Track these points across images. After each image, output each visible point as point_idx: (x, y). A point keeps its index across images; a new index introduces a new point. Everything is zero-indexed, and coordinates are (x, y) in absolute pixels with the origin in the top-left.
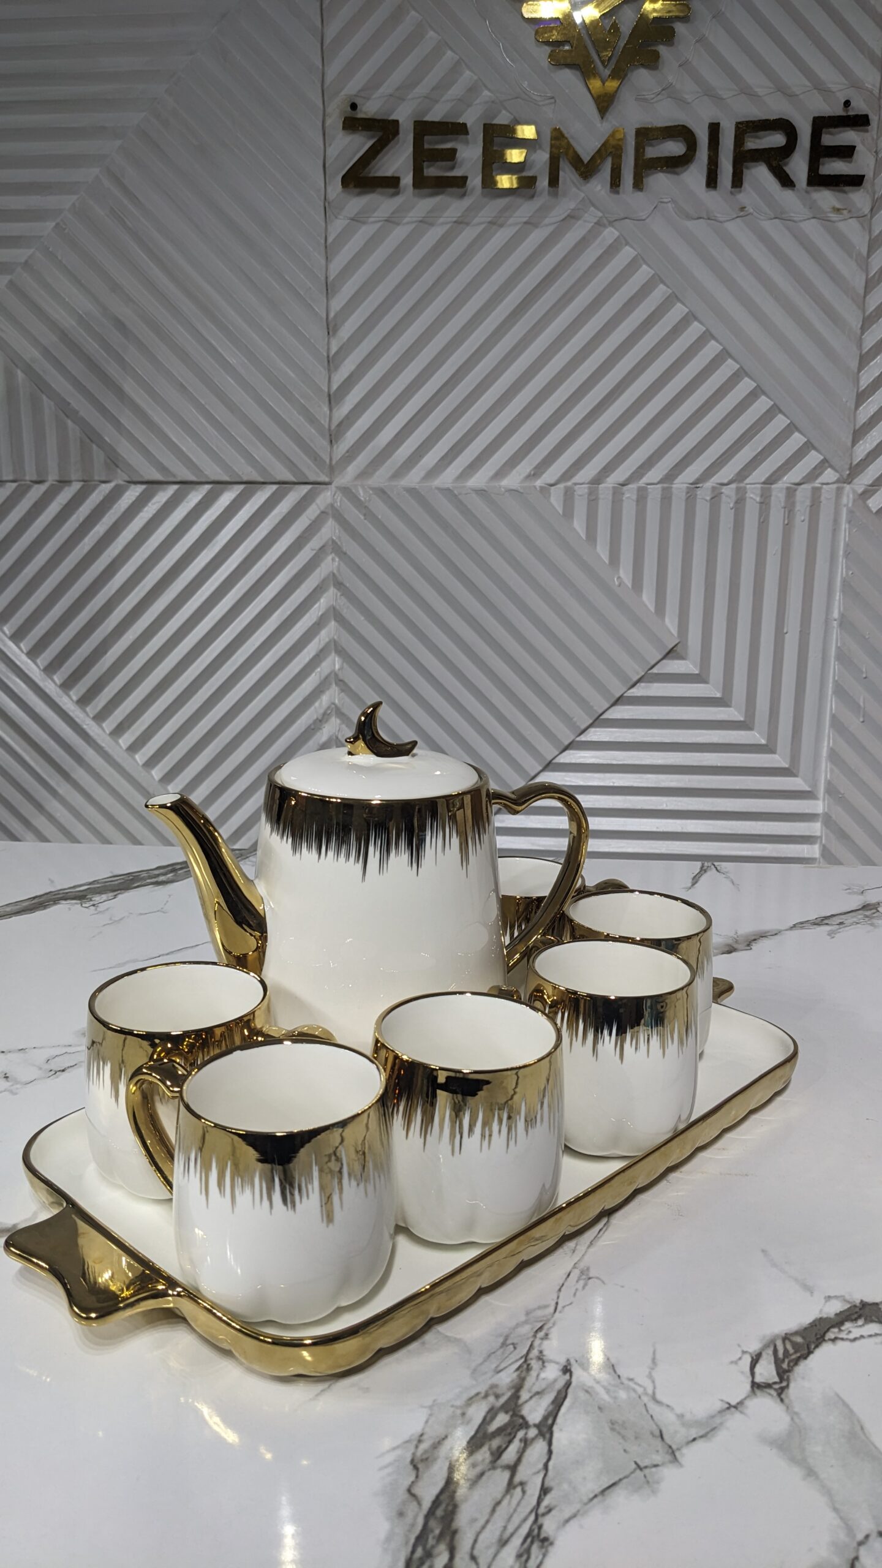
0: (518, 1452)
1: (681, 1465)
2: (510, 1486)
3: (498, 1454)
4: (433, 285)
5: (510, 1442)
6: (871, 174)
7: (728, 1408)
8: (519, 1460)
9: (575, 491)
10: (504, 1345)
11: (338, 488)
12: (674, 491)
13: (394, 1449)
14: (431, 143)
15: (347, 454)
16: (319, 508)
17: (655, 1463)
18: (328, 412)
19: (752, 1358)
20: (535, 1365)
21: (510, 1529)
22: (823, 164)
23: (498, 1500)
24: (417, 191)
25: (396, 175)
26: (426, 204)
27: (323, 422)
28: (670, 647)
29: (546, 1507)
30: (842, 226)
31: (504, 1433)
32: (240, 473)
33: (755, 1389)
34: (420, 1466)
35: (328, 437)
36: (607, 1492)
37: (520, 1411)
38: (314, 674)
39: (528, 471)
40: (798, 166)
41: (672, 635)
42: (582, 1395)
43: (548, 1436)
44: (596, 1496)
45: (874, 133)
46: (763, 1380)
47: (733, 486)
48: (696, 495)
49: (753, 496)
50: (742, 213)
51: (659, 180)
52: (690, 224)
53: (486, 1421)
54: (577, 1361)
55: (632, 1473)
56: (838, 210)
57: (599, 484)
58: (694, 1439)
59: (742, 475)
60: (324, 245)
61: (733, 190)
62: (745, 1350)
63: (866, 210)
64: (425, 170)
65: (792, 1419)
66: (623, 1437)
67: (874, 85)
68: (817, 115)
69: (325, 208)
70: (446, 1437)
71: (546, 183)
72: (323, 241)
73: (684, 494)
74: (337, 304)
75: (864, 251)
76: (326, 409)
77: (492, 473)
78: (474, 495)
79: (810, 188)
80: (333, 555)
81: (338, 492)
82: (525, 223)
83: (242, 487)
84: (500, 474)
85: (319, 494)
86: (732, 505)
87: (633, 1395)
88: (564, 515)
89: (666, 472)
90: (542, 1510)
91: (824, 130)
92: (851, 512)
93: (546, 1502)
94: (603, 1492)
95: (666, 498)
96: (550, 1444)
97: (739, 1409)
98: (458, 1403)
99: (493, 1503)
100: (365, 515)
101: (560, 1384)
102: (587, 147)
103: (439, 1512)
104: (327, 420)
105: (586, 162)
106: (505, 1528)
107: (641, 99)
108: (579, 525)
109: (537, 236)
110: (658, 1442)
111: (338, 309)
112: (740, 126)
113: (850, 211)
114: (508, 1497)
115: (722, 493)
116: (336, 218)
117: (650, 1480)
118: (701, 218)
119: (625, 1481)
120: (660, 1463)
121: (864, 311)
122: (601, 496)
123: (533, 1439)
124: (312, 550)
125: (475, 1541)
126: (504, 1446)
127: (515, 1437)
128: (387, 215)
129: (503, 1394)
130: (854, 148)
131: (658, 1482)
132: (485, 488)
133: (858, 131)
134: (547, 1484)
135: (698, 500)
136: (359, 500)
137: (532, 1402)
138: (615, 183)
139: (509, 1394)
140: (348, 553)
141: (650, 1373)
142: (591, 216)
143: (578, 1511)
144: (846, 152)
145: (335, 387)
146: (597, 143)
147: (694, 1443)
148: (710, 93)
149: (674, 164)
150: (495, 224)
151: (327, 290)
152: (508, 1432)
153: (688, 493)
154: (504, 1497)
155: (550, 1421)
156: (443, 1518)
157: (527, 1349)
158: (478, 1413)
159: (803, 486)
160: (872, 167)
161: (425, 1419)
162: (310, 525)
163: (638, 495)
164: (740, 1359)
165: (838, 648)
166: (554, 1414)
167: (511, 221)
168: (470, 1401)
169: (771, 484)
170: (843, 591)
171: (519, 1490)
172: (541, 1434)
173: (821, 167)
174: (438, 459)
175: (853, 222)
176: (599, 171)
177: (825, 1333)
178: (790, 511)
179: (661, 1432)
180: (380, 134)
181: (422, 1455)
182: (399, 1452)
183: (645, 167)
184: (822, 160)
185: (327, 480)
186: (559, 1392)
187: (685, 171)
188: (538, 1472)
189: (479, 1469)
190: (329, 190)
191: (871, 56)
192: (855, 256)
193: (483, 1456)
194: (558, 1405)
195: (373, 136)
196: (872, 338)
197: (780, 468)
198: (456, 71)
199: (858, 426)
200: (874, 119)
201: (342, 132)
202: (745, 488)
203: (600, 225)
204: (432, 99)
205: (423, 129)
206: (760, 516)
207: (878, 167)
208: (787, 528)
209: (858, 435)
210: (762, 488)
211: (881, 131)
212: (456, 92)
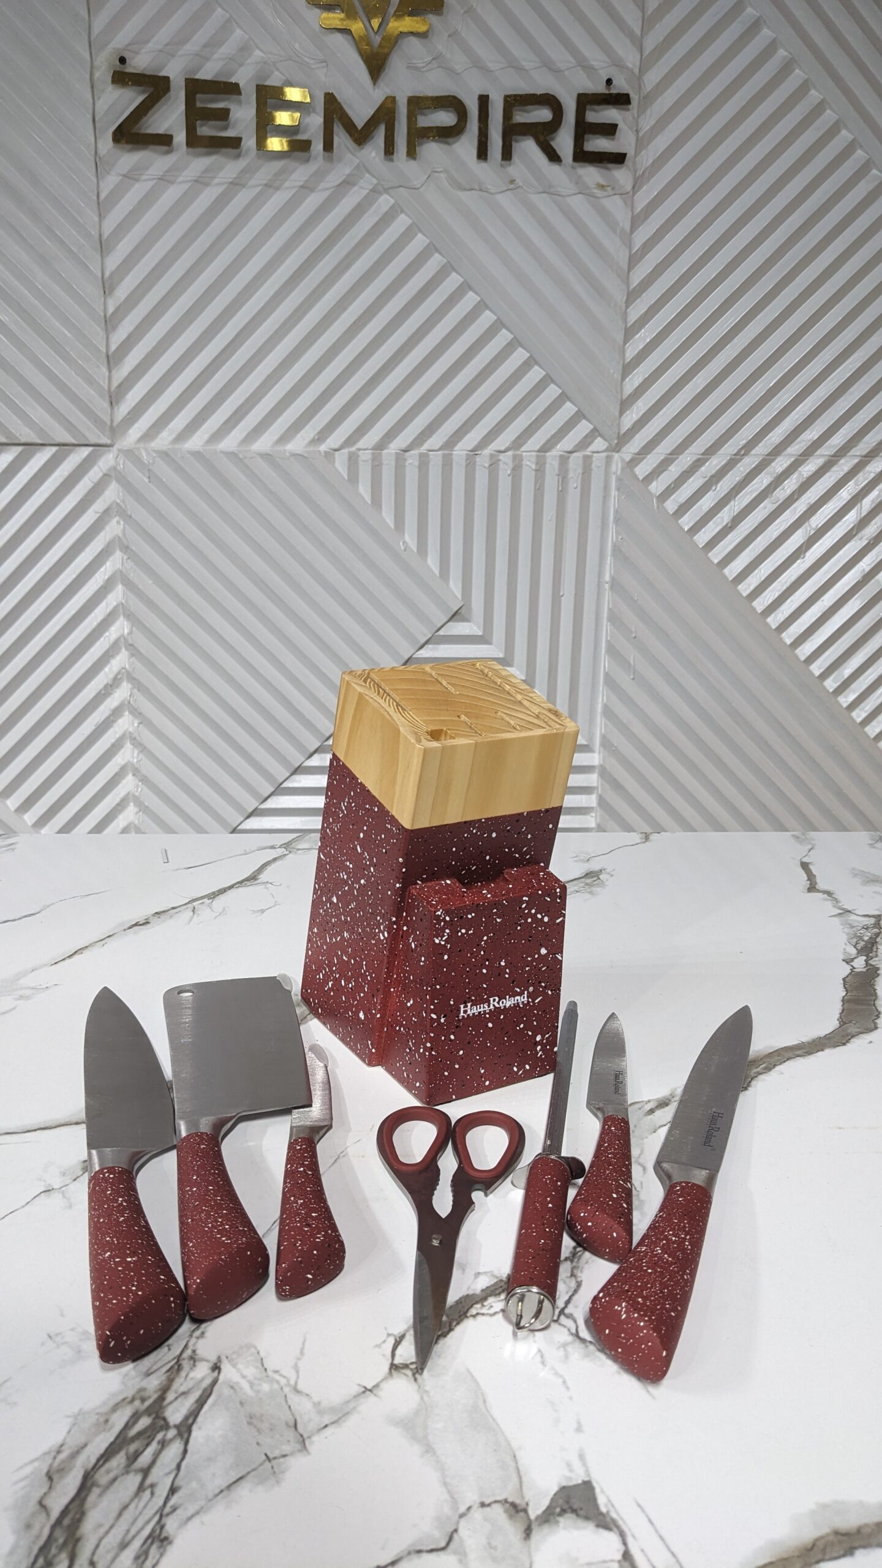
0: (154, 1454)
1: (309, 1453)
2: (141, 1488)
3: (133, 1458)
4: (211, 246)
5: (148, 1445)
6: (633, 152)
7: (364, 1392)
8: (153, 1462)
9: (358, 456)
11: (119, 450)
12: (454, 457)
13: (32, 1461)
14: (203, 102)
15: (128, 417)
16: (101, 470)
17: (284, 1453)
18: (107, 373)
19: (396, 1340)
20: (186, 1365)
21: (133, 1532)
22: (588, 141)
23: (126, 1504)
24: (190, 150)
25: (169, 133)
26: (200, 163)
27: (102, 383)
28: (455, 609)
29: (171, 1507)
30: (608, 203)
31: (144, 1436)
32: (18, 435)
33: (393, 1371)
34: (55, 1477)
35: (107, 398)
36: (232, 1488)
37: (163, 1413)
38: (102, 639)
39: (312, 435)
41: (457, 598)
42: (227, 1391)
43: (185, 1436)
44: (222, 1491)
45: (635, 111)
46: (401, 1362)
47: (510, 453)
48: (476, 462)
49: (529, 463)
50: (512, 186)
51: (431, 150)
52: (463, 195)
53: (127, 1426)
54: (227, 1357)
55: (261, 1464)
56: (602, 187)
57: (382, 450)
58: (326, 1426)
59: (518, 443)
60: (96, 202)
61: (503, 162)
62: (390, 1333)
63: (629, 188)
64: (198, 129)
65: (422, 1398)
66: (259, 1431)
67: (636, 64)
68: (581, 92)
69: (96, 163)
70: (86, 1445)
71: (321, 147)
72: (95, 198)
73: (464, 461)
74: (113, 262)
75: (627, 227)
76: (105, 370)
77: (275, 438)
78: (259, 459)
79: (576, 164)
80: (117, 519)
81: (121, 455)
82: (302, 187)
83: (20, 449)
84: (284, 438)
85: (100, 456)
86: (509, 472)
87: (276, 1386)
88: (349, 480)
89: (445, 440)
90: (167, 1509)
91: (588, 107)
92: (619, 479)
93: (173, 1501)
94: (229, 1487)
95: (447, 464)
96: (187, 1443)
97: (374, 1392)
98: (103, 1410)
99: (121, 1507)
100: (149, 478)
101: (208, 1382)
102: (361, 112)
103: (66, 1522)
104: (107, 381)
105: (359, 128)
106: (128, 1531)
107: (411, 67)
108: (364, 490)
109: (312, 202)
110: (290, 1434)
111: (114, 268)
112: (509, 99)
113: (613, 189)
114: (136, 1500)
115: (499, 460)
116: (108, 173)
117: (276, 1470)
118: (473, 189)
119: (254, 1473)
120: (288, 1453)
121: (629, 284)
122: (385, 462)
123: (171, 1440)
124: (96, 513)
125: (97, 1546)
126: (141, 1450)
127: (153, 1439)
128: (162, 174)
129: (149, 1397)
130: (616, 125)
131: (283, 1472)
132: (270, 453)
133: (620, 109)
134: (177, 1483)
135: (477, 467)
136: (143, 462)
137: (175, 1404)
138: (389, 150)
139: (155, 1396)
140: (133, 515)
141: (296, 1364)
142: (367, 183)
143: (202, 1508)
144: (610, 130)
145: (113, 347)
146: (370, 110)
147: (326, 1429)
148: (478, 65)
149: (446, 134)
150: (271, 186)
151: (101, 247)
152: (147, 1435)
153: (467, 460)
154: (132, 1500)
155: (190, 1421)
156: (69, 1526)
157: (181, 1349)
158: (119, 1420)
159: (575, 454)
160: (633, 145)
161: (66, 1429)
162: (93, 488)
163: (420, 460)
164: (384, 1342)
165: (610, 610)
166: (196, 1413)
167: (287, 184)
168: (118, 1407)
169: (546, 452)
170: (614, 556)
171: (148, 1492)
172: (180, 1434)
173: (585, 143)
174: (222, 422)
175: (617, 199)
176: (373, 138)
177: (468, 1310)
178: (563, 478)
179: (296, 1421)
180: (152, 89)
181: (59, 1465)
182: (36, 1464)
183: (418, 136)
184: (586, 136)
185: (109, 442)
186: (205, 1390)
187: (456, 142)
188: (170, 1473)
189: (112, 1475)
190: (99, 145)
191: (631, 35)
192: (618, 232)
193: (118, 1461)
194: (201, 1402)
195: (143, 92)
196: (636, 312)
197: (553, 436)
198: (226, 28)
199: (625, 397)
200: (634, 98)
201: (110, 88)
202: (521, 455)
203: (375, 192)
204: (202, 57)
205: (195, 87)
206: (536, 483)
207: (641, 143)
208: (562, 495)
209: (625, 404)
210: (537, 456)
211: (642, 110)
212: (226, 50)
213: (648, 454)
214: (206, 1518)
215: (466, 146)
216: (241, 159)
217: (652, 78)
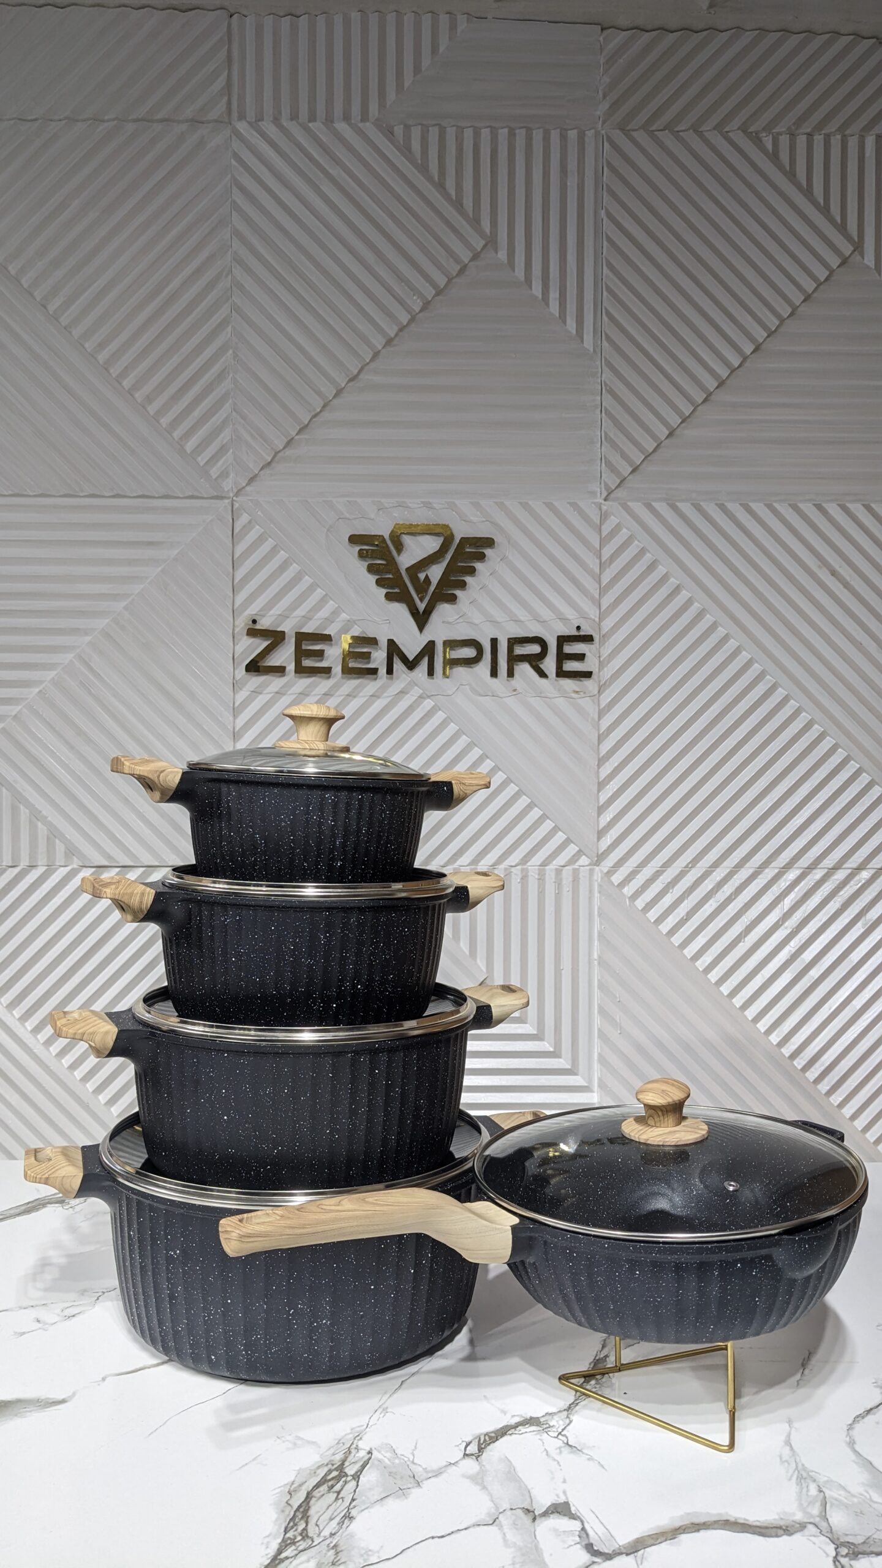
0: (342, 1486)
1: (421, 1488)
2: (337, 1499)
3: (333, 1486)
5: (338, 1482)
6: (597, 670)
8: (342, 1489)
10: (338, 1443)
13: (281, 1487)
14: (307, 646)
17: (408, 1487)
19: (467, 1443)
20: (353, 1451)
21: (335, 1514)
22: (566, 663)
23: (330, 1504)
24: (297, 675)
25: (283, 665)
26: (305, 682)
28: (481, 979)
29: (353, 1506)
30: (580, 701)
33: (464, 1457)
34: (294, 1493)
37: (344, 1470)
40: (549, 664)
41: (482, 970)
42: (376, 1462)
43: (357, 1479)
44: (376, 1502)
45: (597, 645)
46: (468, 1453)
47: (519, 867)
49: (533, 875)
50: (515, 693)
51: (460, 671)
52: (482, 699)
53: (327, 1475)
54: (375, 1450)
55: (397, 1491)
56: (577, 692)
58: (429, 1478)
59: (525, 860)
60: (232, 708)
61: (509, 678)
62: (464, 1440)
63: (595, 691)
64: (303, 663)
65: (481, 1467)
66: (395, 1478)
67: (596, 617)
68: (560, 634)
69: (234, 685)
70: (306, 1482)
71: (385, 671)
72: (231, 706)
75: (596, 718)
79: (557, 679)
82: (372, 696)
86: (519, 881)
87: (402, 1461)
89: (472, 858)
90: (351, 1506)
91: (565, 643)
92: (600, 886)
93: (354, 1504)
94: (382, 1499)
96: (358, 1482)
97: (454, 1465)
99: (328, 1505)
101: (365, 1458)
102: (412, 650)
105: (411, 659)
106: (333, 1514)
107: (444, 622)
109: (378, 705)
110: (412, 1480)
112: (511, 640)
113: (585, 693)
114: (336, 1502)
116: (241, 689)
117: (405, 1494)
118: (488, 695)
120: (411, 1487)
121: (599, 754)
123: (350, 1480)
125: (318, 1519)
126: (335, 1483)
127: (341, 1480)
128: (277, 689)
129: (336, 1463)
130: (585, 655)
131: (408, 1495)
133: (587, 644)
134: (354, 1497)
137: (351, 1466)
138: (431, 672)
139: (339, 1463)
141: (412, 1453)
142: (416, 692)
143: (368, 1507)
144: (581, 657)
146: (418, 648)
148: (490, 619)
149: (469, 662)
150: (350, 695)
151: (234, 737)
152: (337, 1479)
154: (334, 1502)
155: (358, 1473)
156: (303, 1511)
157: (350, 1444)
158: (322, 1472)
159: (567, 868)
160: (597, 665)
161: (296, 1474)
164: (459, 1444)
165: (599, 980)
166: (361, 1470)
167: (360, 694)
168: (319, 1467)
169: (545, 866)
170: (599, 940)
171: (341, 1500)
172: (354, 1478)
173: (565, 667)
175: (587, 699)
176: (420, 665)
178: (559, 884)
179: (414, 1475)
180: (273, 639)
181: (295, 1488)
183: (450, 664)
184: (564, 661)
186: (364, 1462)
187: (475, 667)
188: (351, 1493)
189: (321, 1493)
190: (237, 672)
191: (592, 599)
192: (590, 720)
193: (324, 1488)
194: (363, 1467)
195: (267, 640)
196: (605, 771)
197: (550, 856)
198: (323, 601)
199: (600, 828)
200: (596, 637)
201: (246, 637)
202: (527, 869)
203: (421, 697)
204: (307, 618)
205: (301, 637)
206: (539, 888)
207: (602, 665)
208: (558, 896)
209: (601, 834)
210: (539, 869)
211: (602, 643)
212: (323, 613)
213: (620, 867)
214: (372, 1510)
215: (483, 668)
216: (331, 679)
217: (608, 624)
